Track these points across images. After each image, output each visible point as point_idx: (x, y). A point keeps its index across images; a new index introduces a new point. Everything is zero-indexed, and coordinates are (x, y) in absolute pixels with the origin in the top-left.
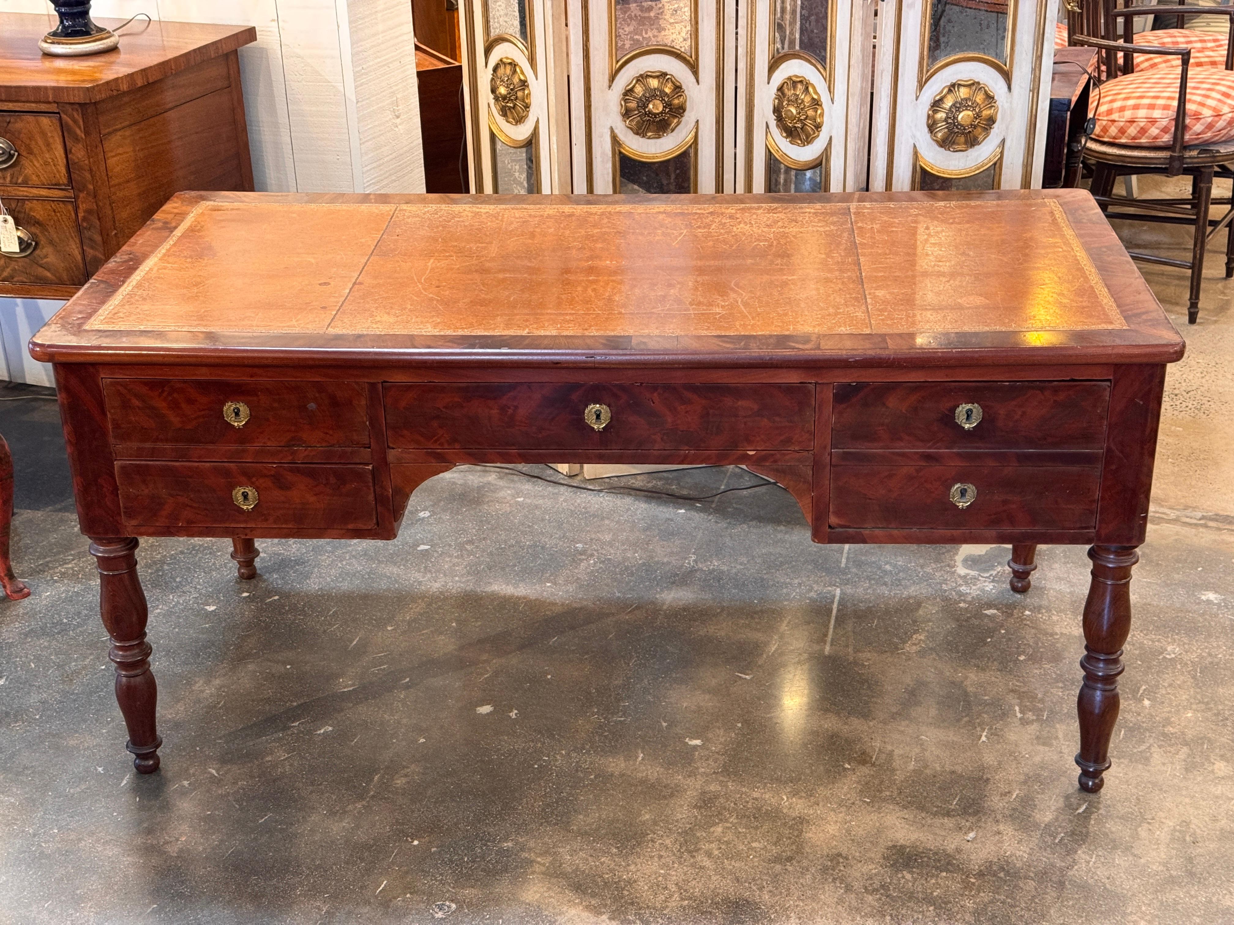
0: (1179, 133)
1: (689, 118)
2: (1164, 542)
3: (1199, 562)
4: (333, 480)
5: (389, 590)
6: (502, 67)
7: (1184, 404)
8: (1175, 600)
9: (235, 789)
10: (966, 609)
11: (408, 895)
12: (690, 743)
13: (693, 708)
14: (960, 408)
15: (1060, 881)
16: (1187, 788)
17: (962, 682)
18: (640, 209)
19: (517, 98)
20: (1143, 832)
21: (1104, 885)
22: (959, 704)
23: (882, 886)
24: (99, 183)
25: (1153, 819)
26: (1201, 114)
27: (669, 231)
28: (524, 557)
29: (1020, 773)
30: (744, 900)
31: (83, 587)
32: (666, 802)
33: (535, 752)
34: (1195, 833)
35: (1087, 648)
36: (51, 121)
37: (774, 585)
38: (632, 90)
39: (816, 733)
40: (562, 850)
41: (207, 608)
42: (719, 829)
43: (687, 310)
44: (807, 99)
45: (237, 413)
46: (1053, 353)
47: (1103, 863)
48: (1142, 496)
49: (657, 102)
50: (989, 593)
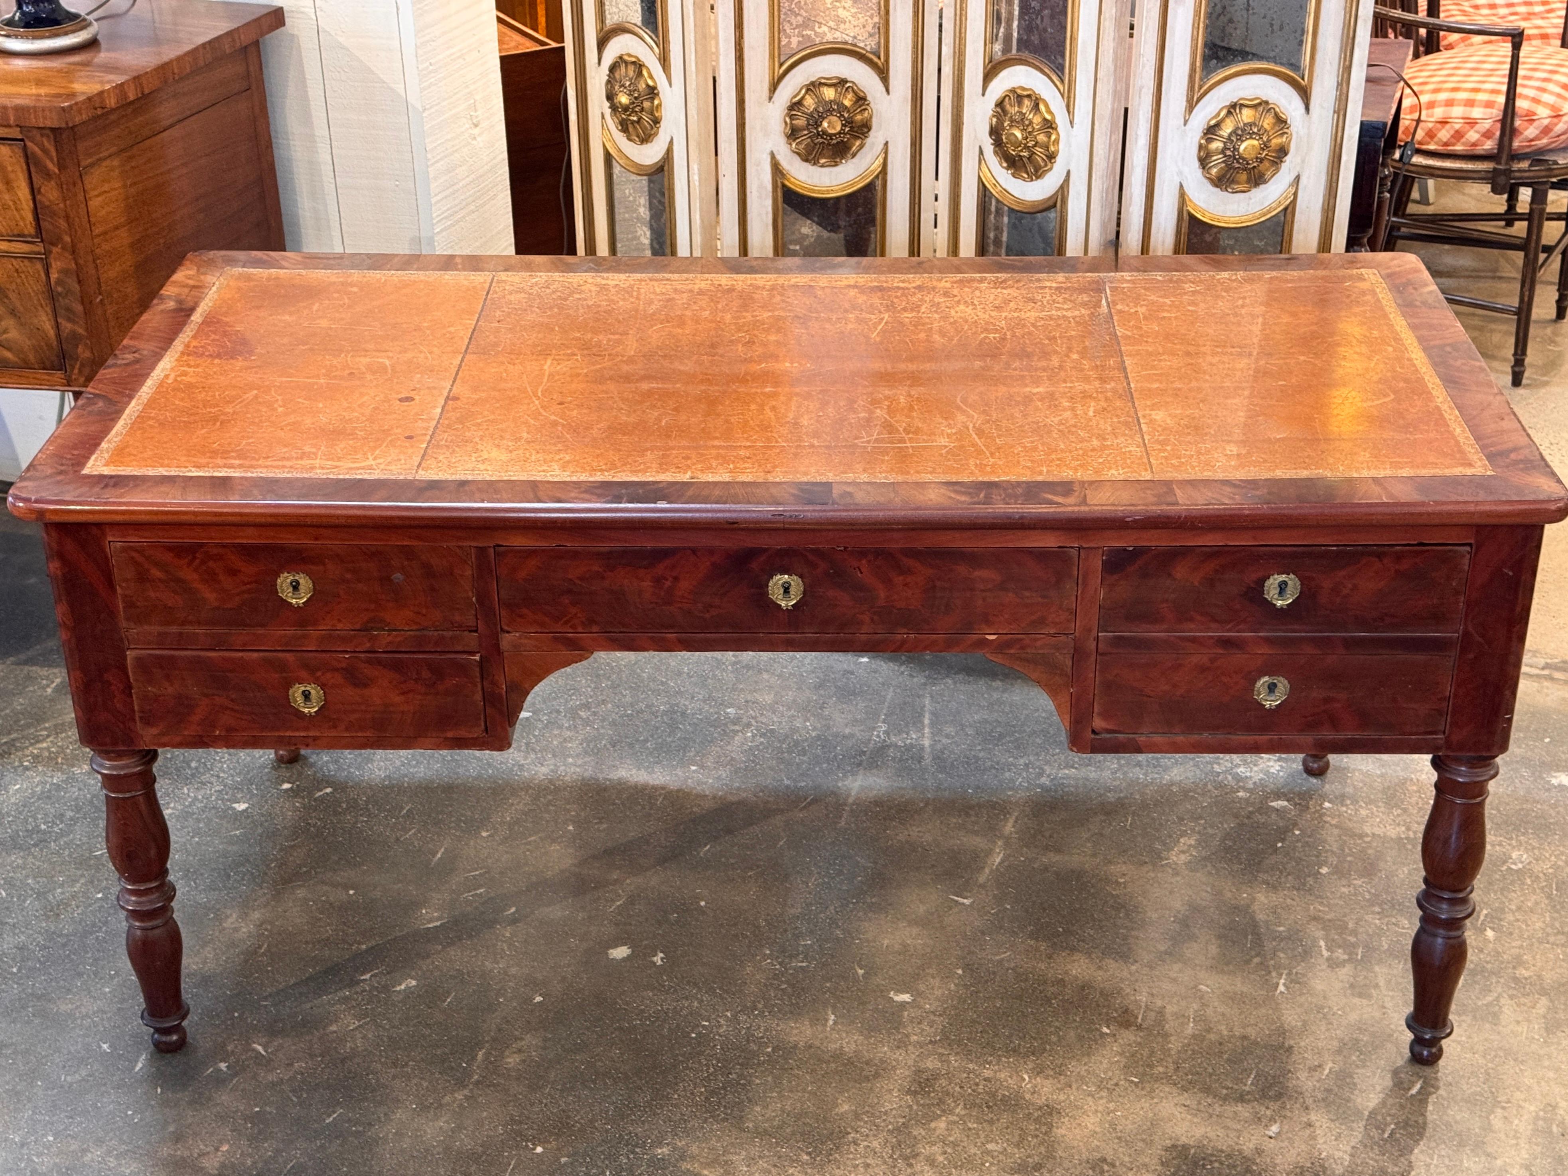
0: (1506, 139)
1: (876, 139)
3: (1546, 730)
4: (426, 674)
5: (479, 777)
6: (623, 67)
8: (1518, 785)
9: (291, 1074)
10: (1247, 800)
12: (896, 998)
13: (897, 947)
14: (1271, 580)
16: (1549, 1057)
17: (1248, 906)
18: (823, 280)
19: (642, 110)
20: (1497, 1122)
22: (1246, 938)
24: (79, 233)
25: (1509, 1102)
26: (1534, 114)
27: (864, 315)
28: (657, 728)
29: (1332, 1038)
31: (65, 777)
32: (869, 1085)
33: (691, 1014)
34: (1563, 1121)
35: (1426, 881)
36: (13, 152)
37: (992, 767)
38: (800, 103)
39: (1061, 982)
40: (735, 1158)
41: (236, 805)
42: (943, 1125)
43: (902, 441)
44: (1037, 120)
45: (296, 587)
46: (1398, 510)
47: (1447, 1166)
48: (1507, 692)
49: (834, 119)
50: (1276, 777)
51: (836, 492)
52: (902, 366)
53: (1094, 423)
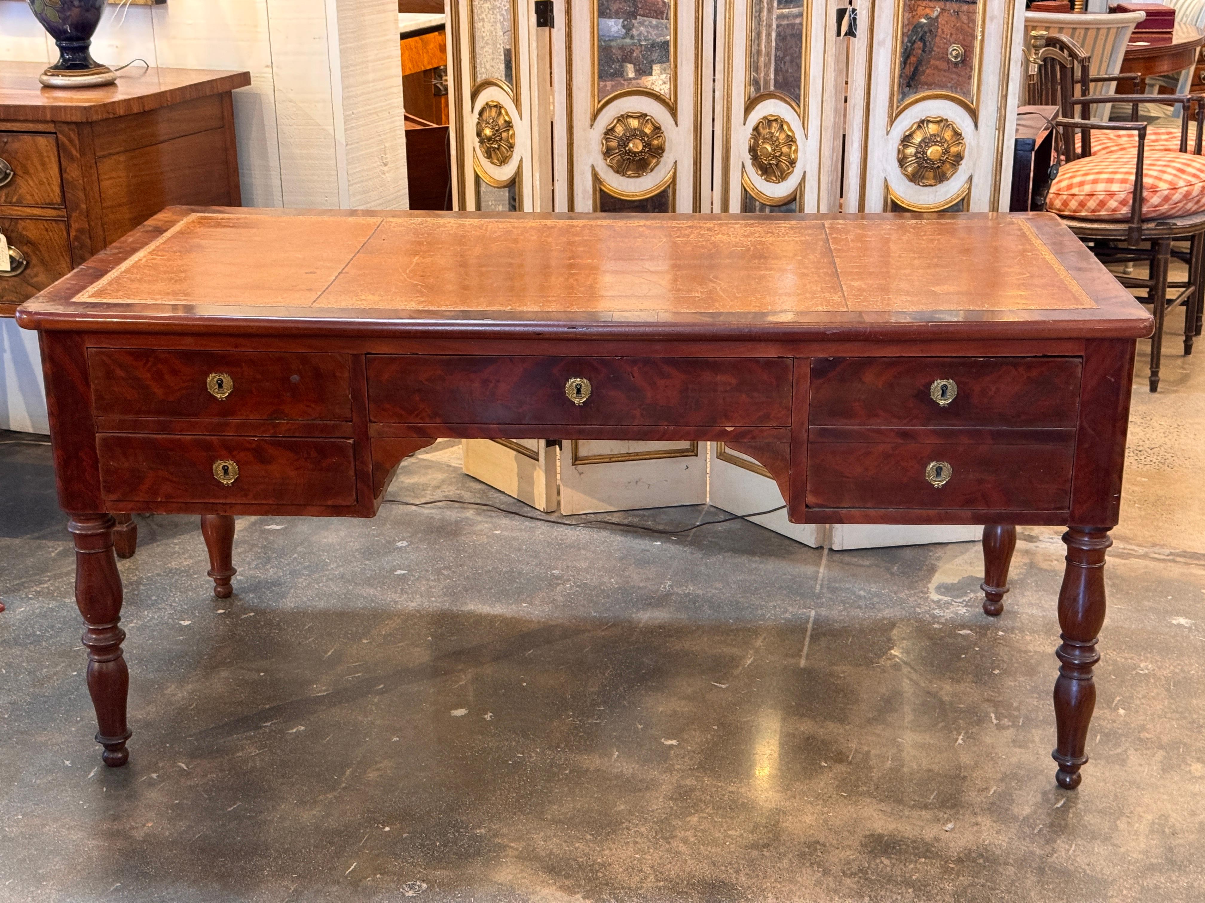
0: (1137, 206)
1: (668, 158)
2: (1133, 574)
3: (1169, 592)
4: (314, 454)
6: (488, 110)
7: (1148, 459)
8: (1147, 624)
9: (205, 781)
10: (940, 629)
11: (378, 876)
12: (666, 743)
13: (669, 712)
14: (935, 384)
15: (1040, 867)
16: (1165, 786)
17: (937, 692)
19: (501, 139)
20: (1122, 824)
21: (1085, 871)
22: (935, 711)
23: (861, 870)
24: (92, 204)
25: (1132, 813)
26: (1157, 187)
27: (649, 239)
28: (500, 581)
29: (997, 772)
30: (720, 882)
32: (641, 794)
33: (510, 750)
34: (1174, 826)
35: (1062, 637)
36: (48, 141)
37: (749, 607)
38: (613, 130)
39: (792, 735)
40: (535, 836)
41: (182, 622)
42: (695, 819)
44: (782, 137)
45: (220, 385)
46: (1027, 327)
47: (1082, 851)
48: (1115, 476)
49: (637, 141)
50: (962, 616)
51: (615, 317)
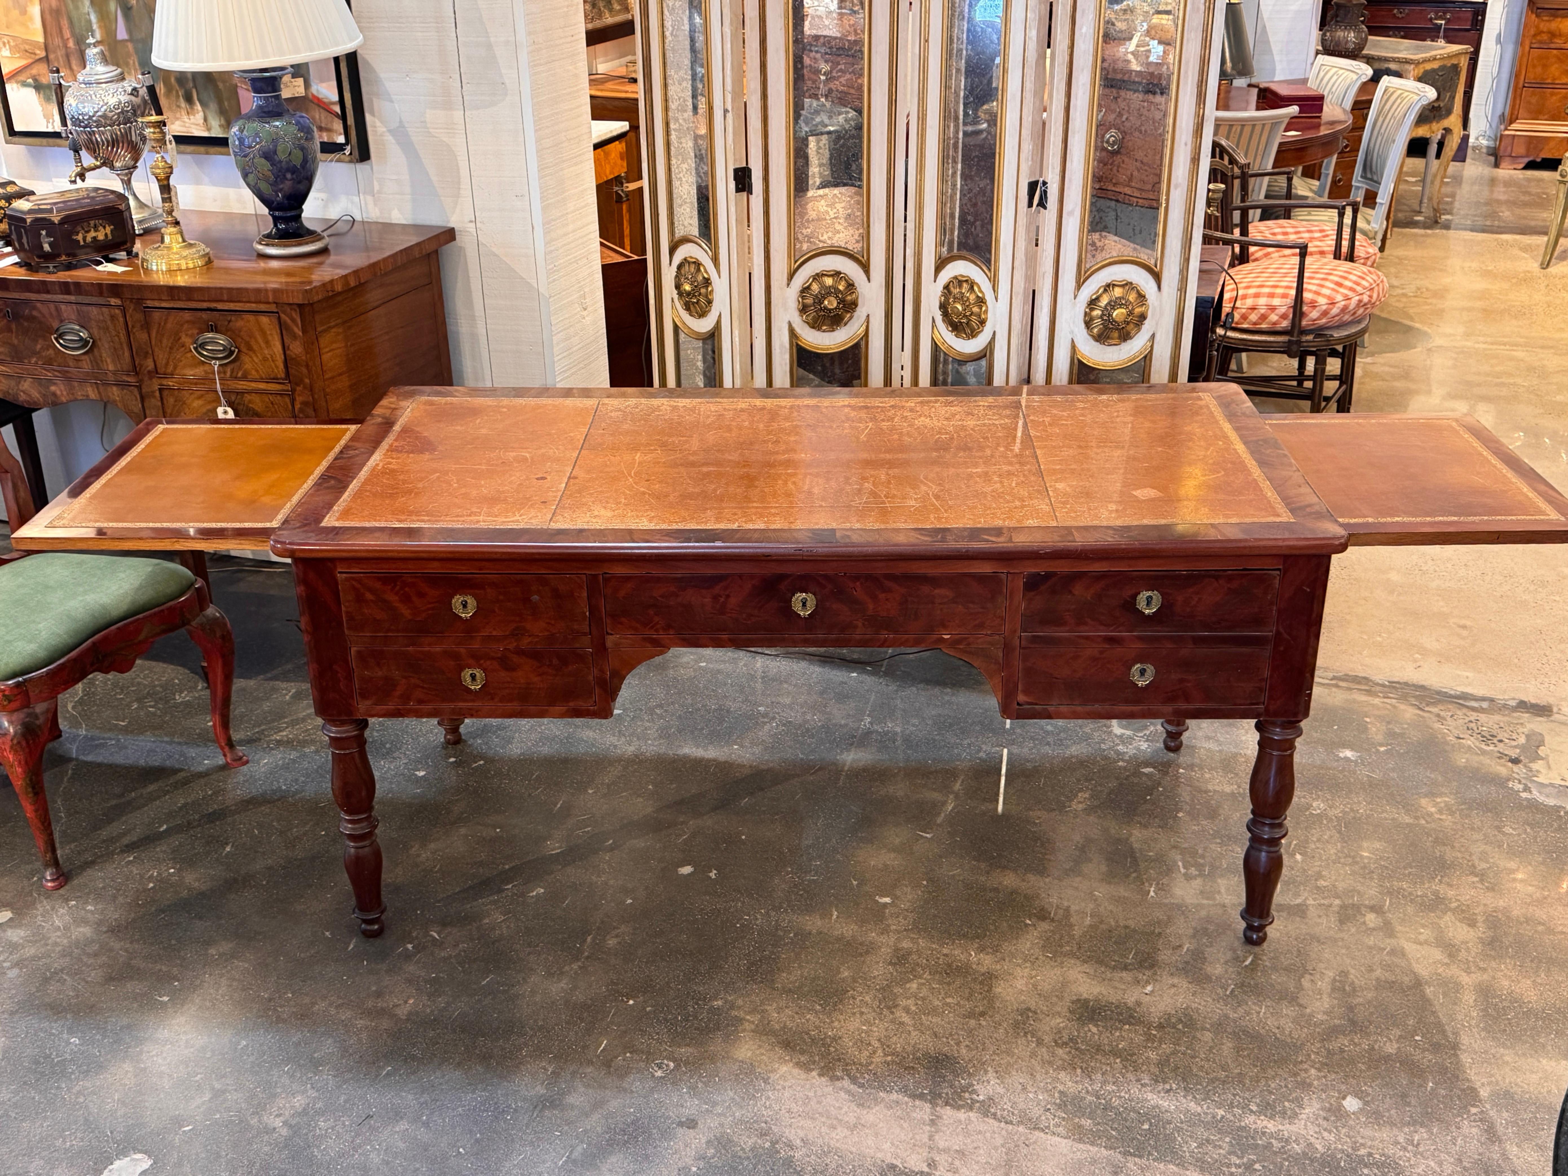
0: (1297, 319)
1: (861, 313)
3: (1334, 721)
4: (555, 661)
6: (687, 266)
8: (1317, 758)
9: (457, 952)
10: (1125, 768)
11: (628, 1055)
12: (880, 900)
13: (880, 866)
14: (1141, 595)
15: (1234, 1032)
16: (1343, 940)
17: (1128, 839)
18: (826, 402)
19: (700, 294)
20: (1306, 982)
21: (1275, 1034)
22: (1126, 860)
23: (1071, 1040)
24: (315, 377)
25: (1314, 970)
26: (1316, 302)
27: (855, 424)
28: (710, 720)
29: (1188, 927)
30: (943, 1055)
32: (863, 959)
33: (737, 911)
34: (1353, 983)
35: (1253, 812)
36: (270, 320)
37: (945, 746)
38: (808, 288)
39: (996, 890)
40: (769, 1008)
41: (417, 773)
42: (915, 986)
43: (883, 503)
44: (972, 297)
45: (465, 606)
46: (1229, 545)
47: (1272, 1013)
48: (1308, 675)
49: (832, 299)
50: (1145, 752)
51: (838, 534)
52: (882, 456)
53: (1015, 491)
